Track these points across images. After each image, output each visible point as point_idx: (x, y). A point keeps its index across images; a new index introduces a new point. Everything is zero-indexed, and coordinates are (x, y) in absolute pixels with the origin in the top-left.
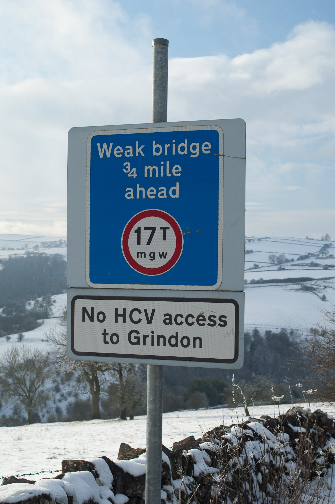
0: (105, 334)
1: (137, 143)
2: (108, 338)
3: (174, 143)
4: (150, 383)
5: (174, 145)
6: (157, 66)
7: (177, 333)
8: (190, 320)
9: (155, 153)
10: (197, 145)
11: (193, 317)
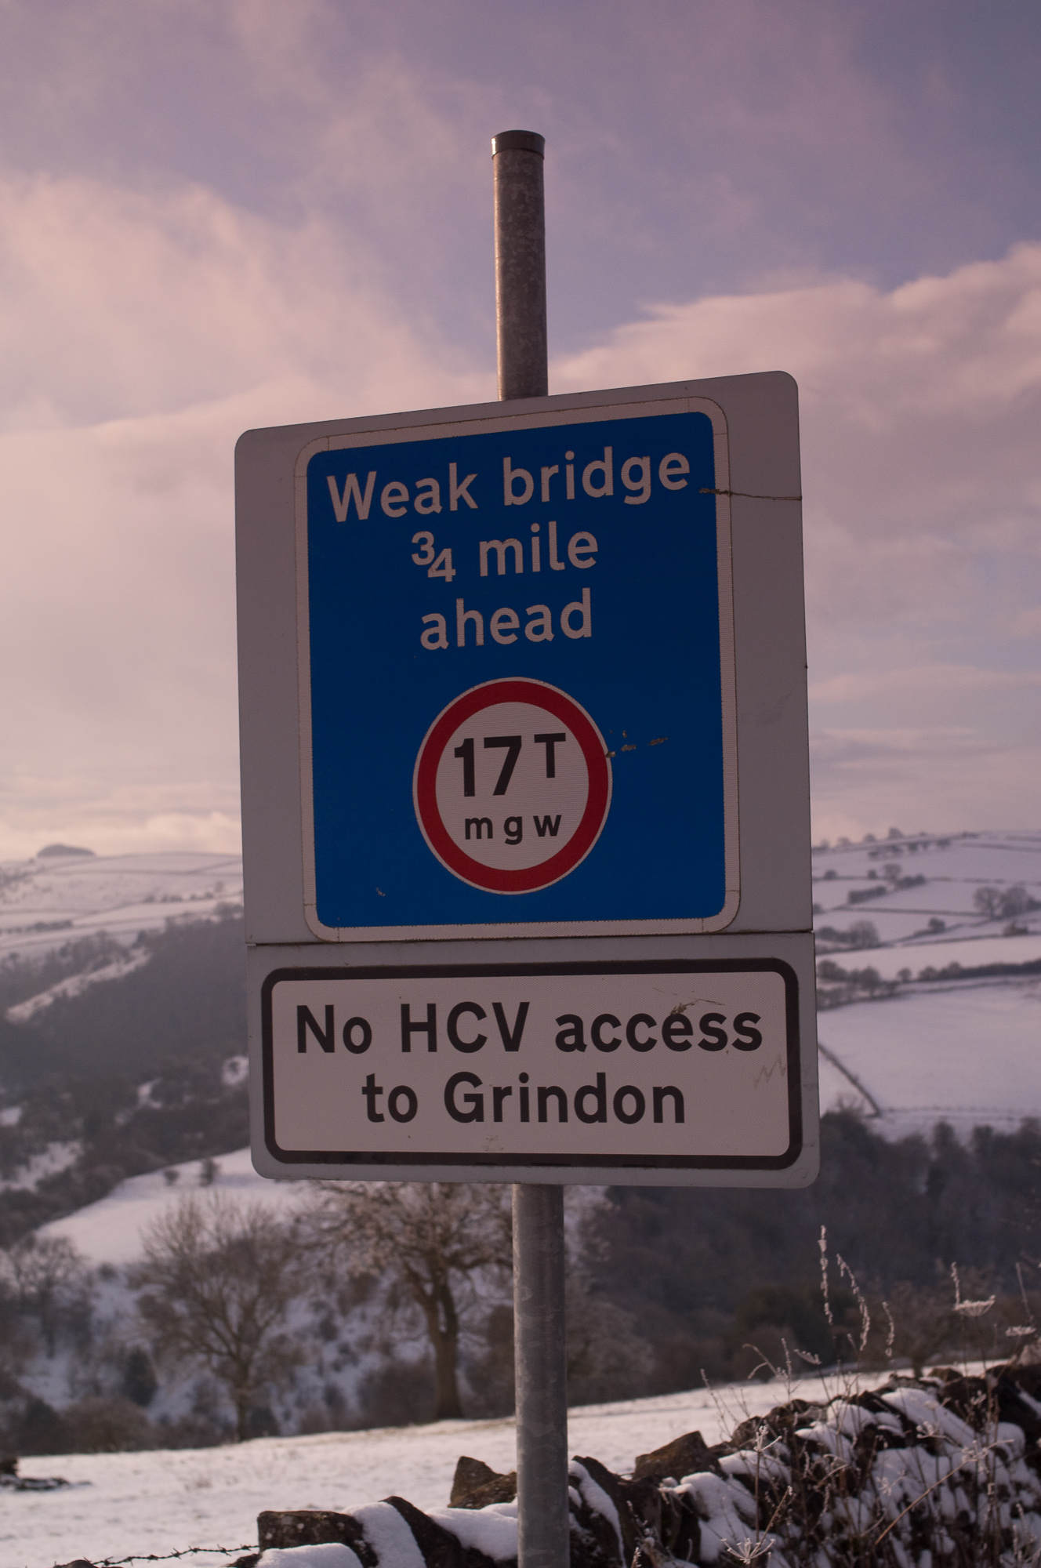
0: (371, 1089)
1: (453, 467)
2: (382, 1104)
3: (569, 462)
4: (522, 1246)
5: (570, 469)
6: (510, 220)
7: (601, 1077)
8: (642, 1033)
9: (510, 499)
10: (645, 463)
11: (651, 1022)
